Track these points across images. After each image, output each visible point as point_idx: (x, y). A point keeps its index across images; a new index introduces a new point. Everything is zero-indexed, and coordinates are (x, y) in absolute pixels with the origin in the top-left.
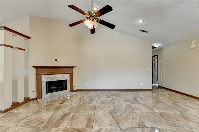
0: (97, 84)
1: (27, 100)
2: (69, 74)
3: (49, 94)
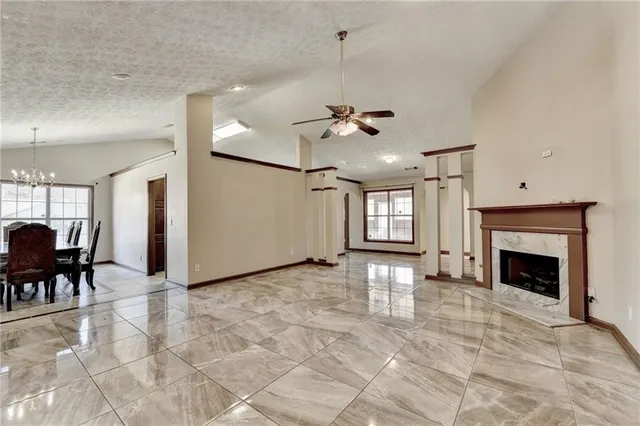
1: (468, 279)
2: (565, 238)
3: (506, 287)
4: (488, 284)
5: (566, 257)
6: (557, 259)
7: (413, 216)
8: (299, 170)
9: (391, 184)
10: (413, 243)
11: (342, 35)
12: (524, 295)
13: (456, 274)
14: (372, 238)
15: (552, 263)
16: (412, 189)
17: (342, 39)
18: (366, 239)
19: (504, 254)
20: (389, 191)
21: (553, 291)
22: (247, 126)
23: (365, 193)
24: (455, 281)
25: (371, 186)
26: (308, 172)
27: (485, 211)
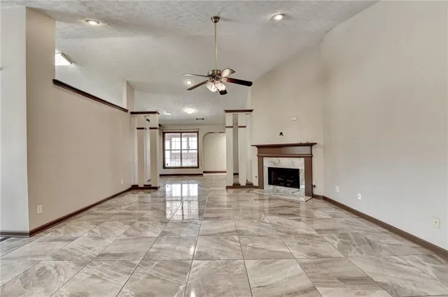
0: (359, 195)
1: (249, 186)
2: (303, 159)
3: (272, 187)
4: (261, 186)
5: (303, 168)
6: (298, 170)
7: (198, 150)
8: (126, 111)
9: (183, 128)
10: (198, 167)
11: (216, 19)
12: (282, 189)
13: (243, 183)
14: (169, 166)
15: (296, 172)
16: (198, 132)
17: (216, 22)
18: (164, 167)
19: (270, 169)
20: (181, 132)
21: (296, 185)
22: (71, 62)
23: (164, 133)
24: (243, 187)
25: (169, 129)
26: (132, 113)
27: (259, 147)
